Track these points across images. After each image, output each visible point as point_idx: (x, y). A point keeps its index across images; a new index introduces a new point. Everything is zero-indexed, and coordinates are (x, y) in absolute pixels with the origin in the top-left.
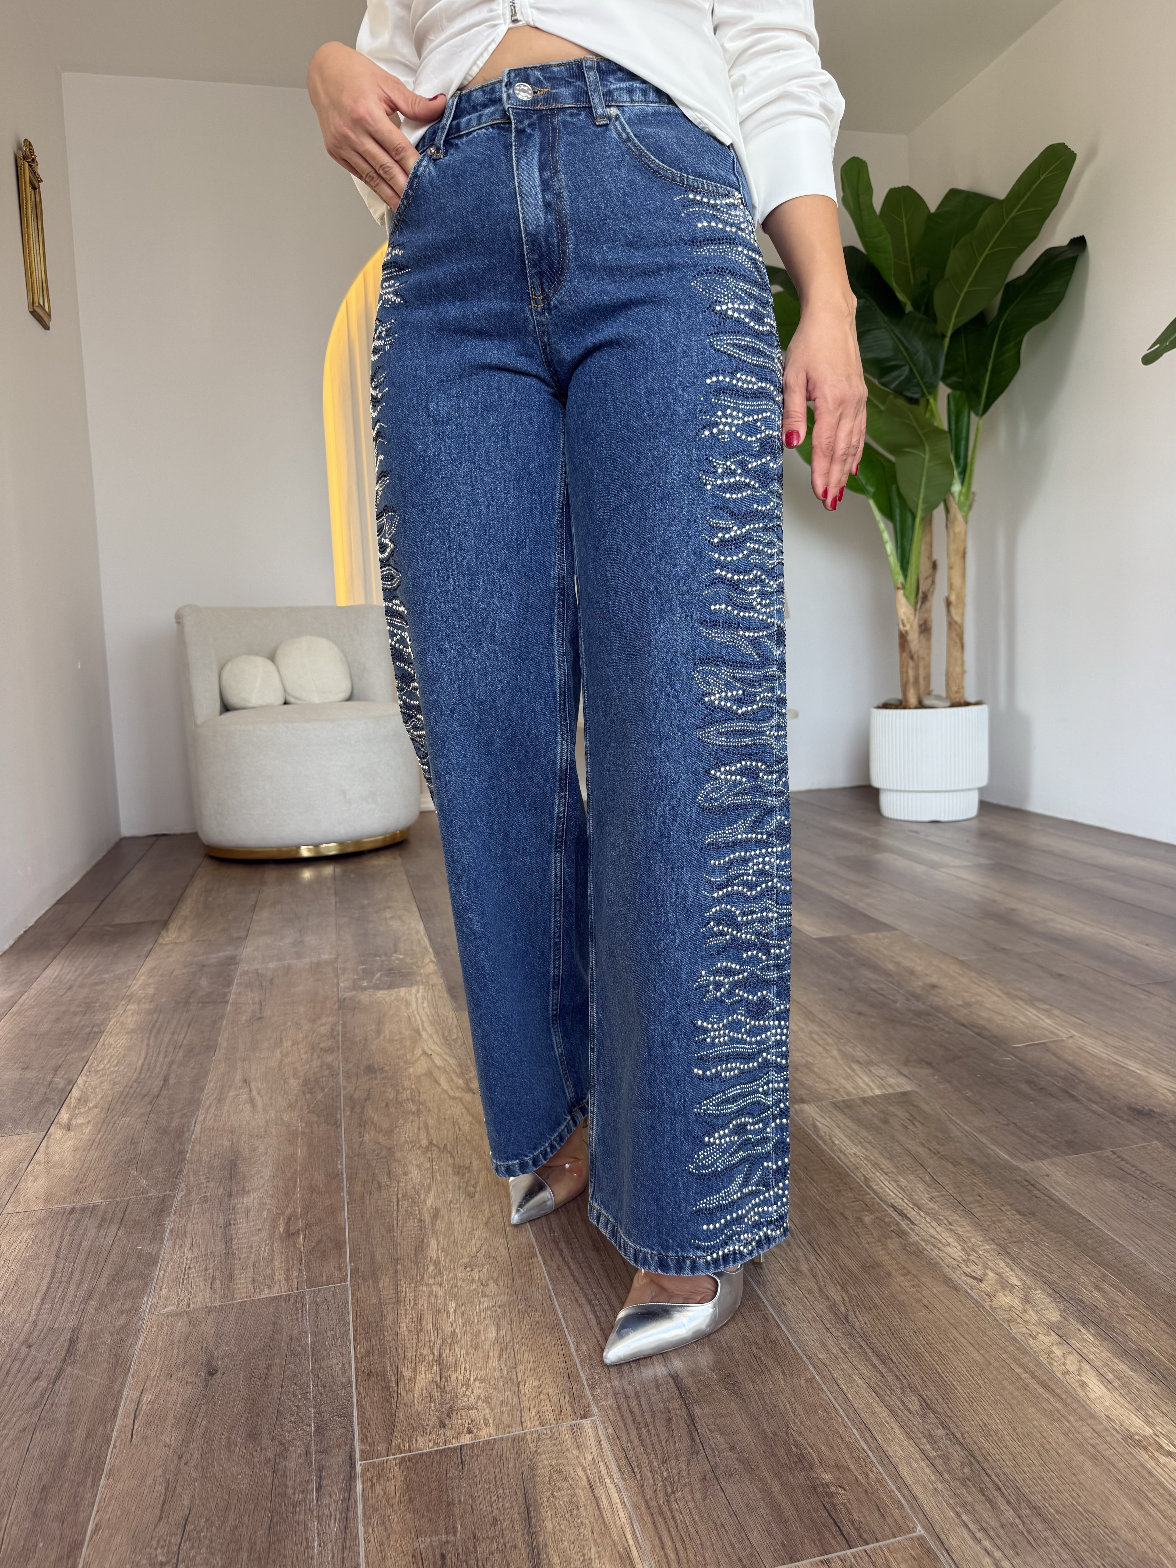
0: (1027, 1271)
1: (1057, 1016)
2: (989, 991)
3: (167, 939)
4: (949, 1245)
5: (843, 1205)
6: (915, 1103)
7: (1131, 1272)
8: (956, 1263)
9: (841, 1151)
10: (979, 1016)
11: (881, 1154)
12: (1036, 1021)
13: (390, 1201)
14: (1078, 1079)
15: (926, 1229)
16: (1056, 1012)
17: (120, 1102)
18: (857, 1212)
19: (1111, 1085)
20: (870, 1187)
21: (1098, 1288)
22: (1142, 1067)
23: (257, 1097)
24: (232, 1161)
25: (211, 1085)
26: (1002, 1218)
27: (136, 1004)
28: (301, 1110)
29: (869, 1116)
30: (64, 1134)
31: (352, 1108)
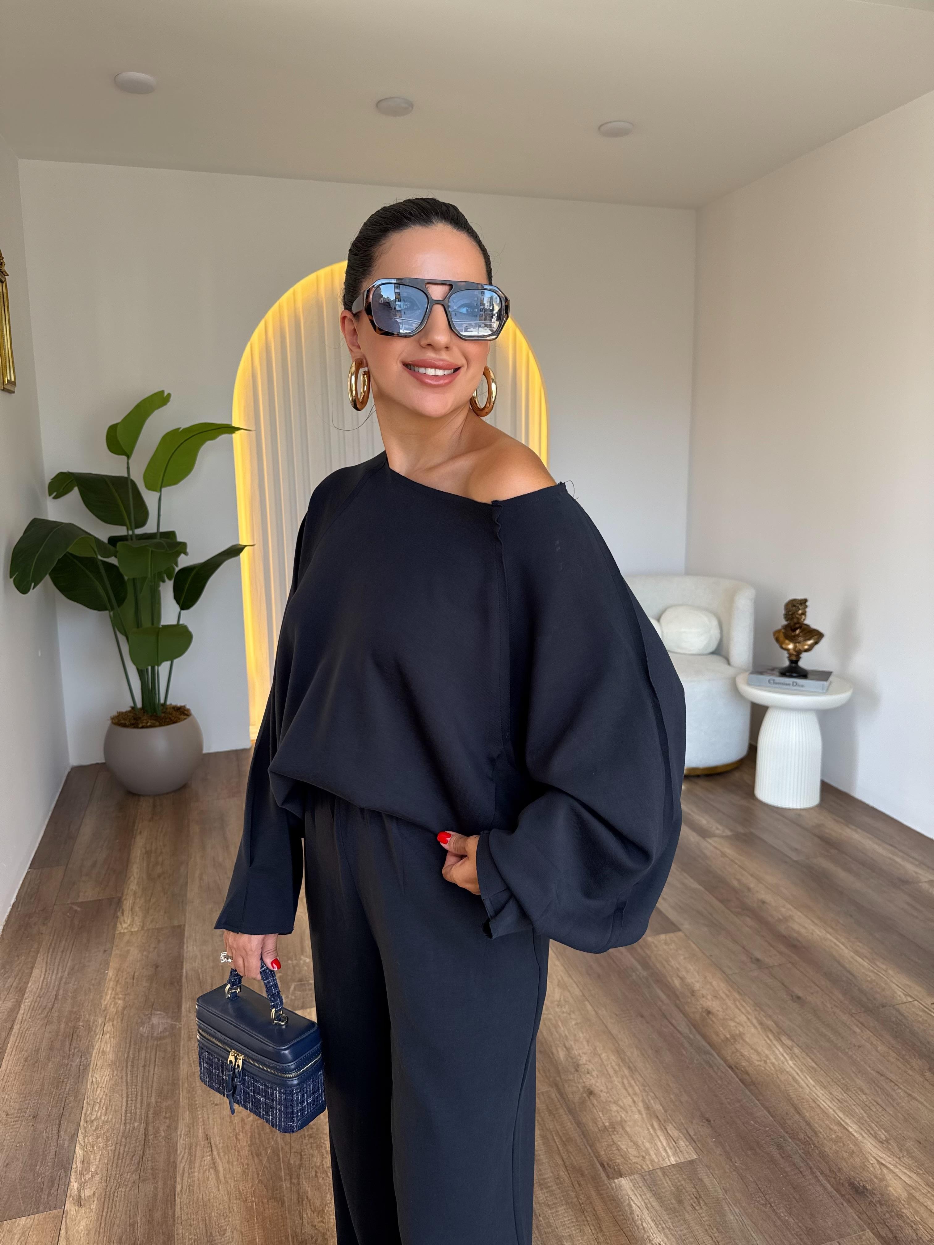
1: (797, 1057)
2: (748, 1019)
3: (125, 926)
6: (700, 1177)
9: (650, 1240)
10: (742, 1055)
12: (783, 1063)
14: (814, 1144)
16: (796, 1050)
17: (115, 1166)
19: (837, 1152)
22: (859, 1130)
23: (217, 1158)
25: (182, 1141)
27: (111, 1023)
28: (253, 1179)
29: (668, 1193)
30: (77, 1212)
31: (291, 1179)
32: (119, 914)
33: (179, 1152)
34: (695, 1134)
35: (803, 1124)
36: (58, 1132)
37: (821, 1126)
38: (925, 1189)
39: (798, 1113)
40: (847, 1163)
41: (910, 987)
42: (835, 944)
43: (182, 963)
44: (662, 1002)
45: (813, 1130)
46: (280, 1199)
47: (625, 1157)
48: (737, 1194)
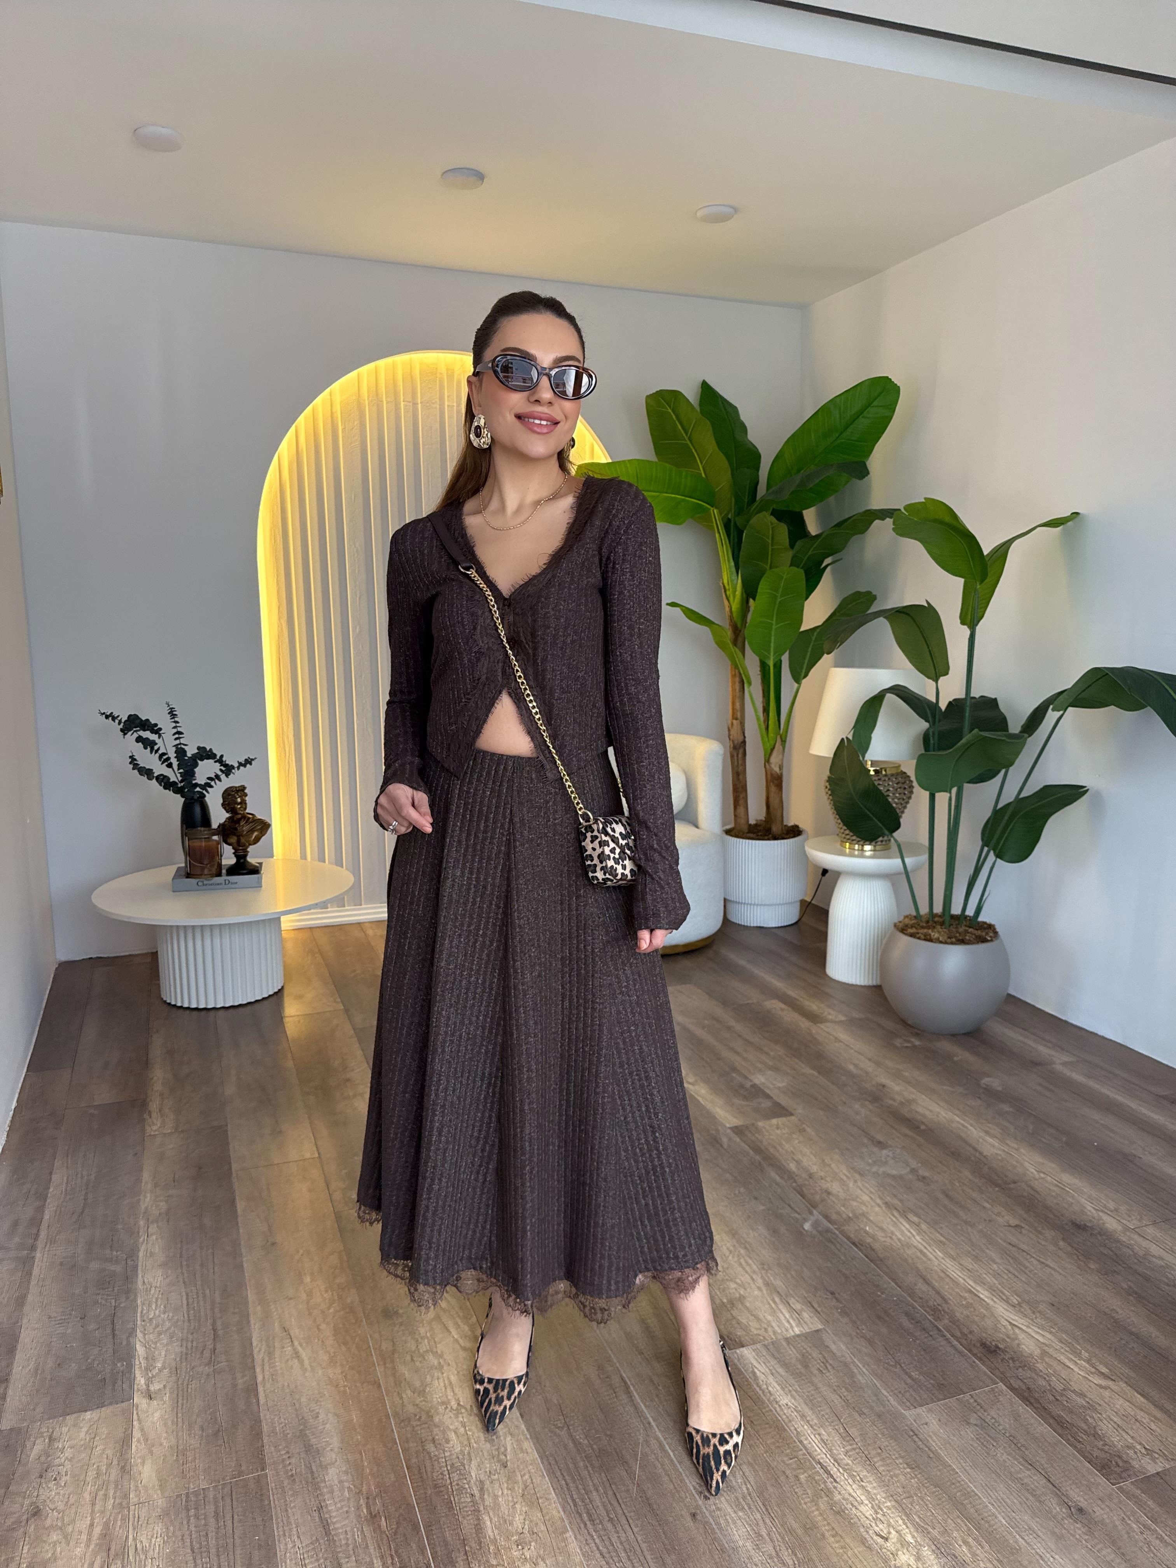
0: (917, 1527)
1: (924, 1232)
2: (871, 1198)
3: (154, 1128)
4: (862, 1503)
5: (784, 1462)
6: (826, 1344)
7: (987, 1525)
8: (868, 1522)
9: (777, 1402)
10: (866, 1232)
11: (806, 1403)
12: (909, 1238)
13: (442, 1474)
14: (943, 1310)
15: (845, 1486)
16: (924, 1226)
17: (184, 1360)
18: (795, 1470)
19: (968, 1317)
20: (801, 1442)
21: (966, 1543)
22: (990, 1295)
23: (299, 1348)
24: (301, 1431)
25: (256, 1334)
26: (897, 1472)
27: (155, 1225)
28: (342, 1366)
29: (793, 1360)
30: (149, 1405)
31: (385, 1364)
32: (146, 1116)
33: (254, 1344)
34: (819, 1306)
35: (932, 1293)
36: (113, 1330)
37: (951, 1294)
38: (1058, 1345)
39: (927, 1283)
40: (978, 1326)
41: (1043, 1164)
42: (964, 1126)
43: (230, 1163)
44: (777, 1184)
45: (943, 1298)
46: (375, 1382)
47: (746, 1329)
48: (866, 1358)
